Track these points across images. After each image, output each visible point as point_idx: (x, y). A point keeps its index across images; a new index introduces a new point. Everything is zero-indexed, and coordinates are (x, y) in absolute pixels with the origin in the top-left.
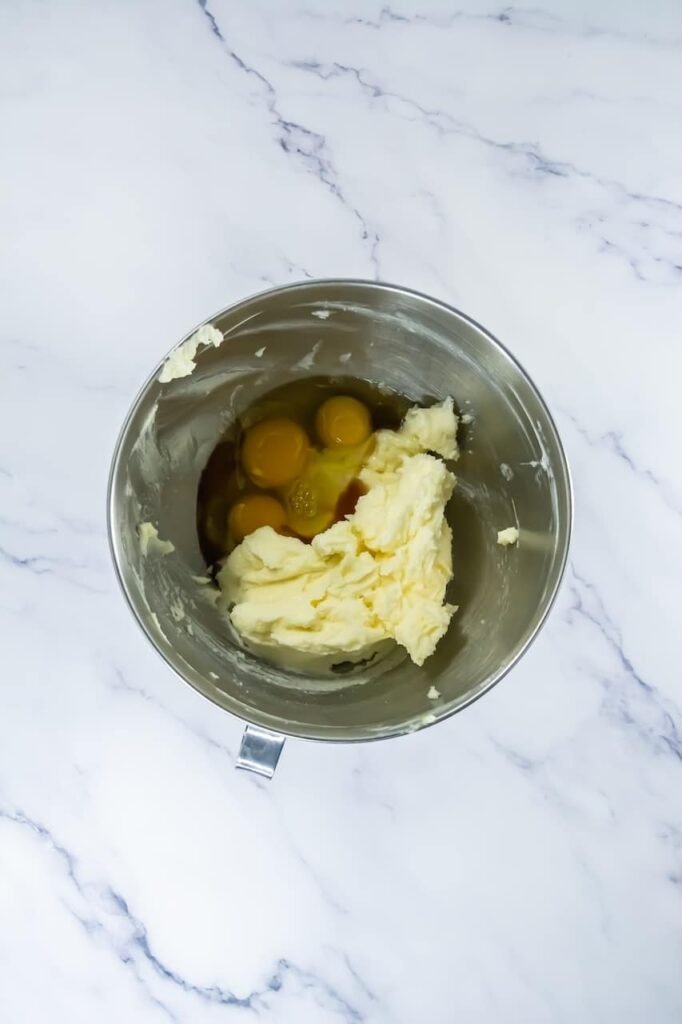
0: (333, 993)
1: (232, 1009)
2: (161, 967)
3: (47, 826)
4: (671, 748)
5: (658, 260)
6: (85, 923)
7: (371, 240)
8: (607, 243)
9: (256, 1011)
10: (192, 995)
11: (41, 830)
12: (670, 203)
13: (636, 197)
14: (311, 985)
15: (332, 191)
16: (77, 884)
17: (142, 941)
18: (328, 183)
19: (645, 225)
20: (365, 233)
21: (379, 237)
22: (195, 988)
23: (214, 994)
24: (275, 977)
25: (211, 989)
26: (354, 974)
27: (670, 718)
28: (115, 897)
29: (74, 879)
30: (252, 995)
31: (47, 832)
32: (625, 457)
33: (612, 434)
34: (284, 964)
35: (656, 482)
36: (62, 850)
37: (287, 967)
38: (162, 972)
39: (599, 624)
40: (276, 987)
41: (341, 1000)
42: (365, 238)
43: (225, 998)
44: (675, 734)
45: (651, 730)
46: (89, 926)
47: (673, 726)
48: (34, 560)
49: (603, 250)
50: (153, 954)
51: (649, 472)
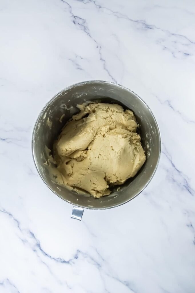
0: (92, 259)
1: (65, 264)
2: (44, 252)
3: (11, 213)
4: (186, 189)
5: (180, 52)
6: (23, 240)
7: (99, 48)
8: (165, 47)
9: (71, 265)
10: (53, 260)
11: (10, 215)
12: (182, 36)
13: (173, 34)
14: (86, 257)
15: (88, 35)
16: (20, 230)
17: (39, 245)
18: (87, 32)
19: (175, 42)
21: (101, 47)
22: (54, 258)
23: (59, 260)
24: (76, 255)
25: (58, 259)
26: (98, 254)
27: (186, 180)
28: (31, 233)
29: (20, 228)
30: (70, 260)
31: (12, 215)
32: (171, 107)
33: (167, 101)
34: (79, 251)
35: (180, 114)
36: (16, 220)
37: (80, 252)
38: (44, 254)
39: (165, 154)
40: (76, 258)
41: (95, 261)
42: (97, 47)
43: (62, 261)
44: (187, 185)
45: (181, 183)
46: (24, 241)
47: (187, 182)
48: (7, 139)
49: (164, 49)
50: (42, 249)
51: (178, 111)
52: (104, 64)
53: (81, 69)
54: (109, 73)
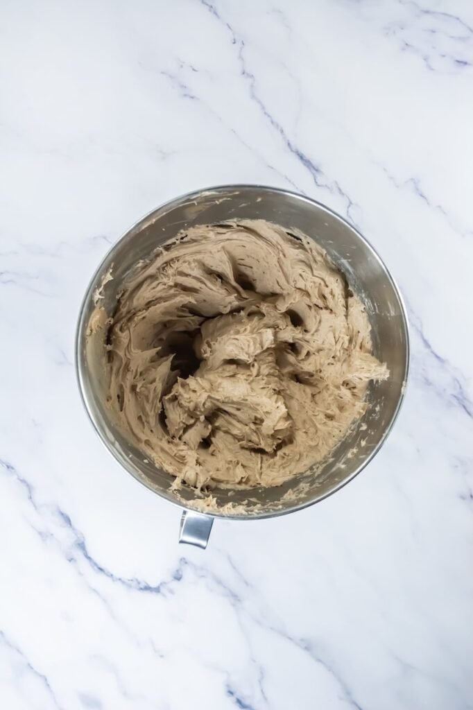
0: (219, 582)
1: (147, 594)
2: (95, 564)
3: (12, 463)
4: (459, 403)
5: (444, 56)
6: (40, 533)
7: (238, 45)
8: (407, 44)
9: (164, 595)
10: (119, 583)
11: (8, 467)
12: (451, 16)
13: (427, 12)
14: (203, 576)
15: (210, 11)
16: (35, 506)
17: (81, 546)
18: (207, 5)
19: (434, 32)
20: (234, 40)
21: (244, 43)
22: (120, 579)
23: (134, 584)
24: (177, 571)
25: (132, 580)
26: (234, 568)
27: (458, 382)
28: (62, 514)
29: (33, 502)
30: (161, 584)
31: (13, 468)
32: (422, 196)
33: (412, 179)
34: (184, 561)
35: (445, 213)
36: (23, 481)
37: (186, 563)
38: (95, 568)
40: (178, 578)
41: (225, 587)
42: (234, 43)
43: (142, 586)
44: (462, 393)
45: (445, 390)
46: (43, 535)
47: (461, 388)
48: (2, 273)
49: (403, 49)
50: (89, 555)
51: (439, 207)
52: (252, 86)
53: (192, 98)
54: (263, 108)
